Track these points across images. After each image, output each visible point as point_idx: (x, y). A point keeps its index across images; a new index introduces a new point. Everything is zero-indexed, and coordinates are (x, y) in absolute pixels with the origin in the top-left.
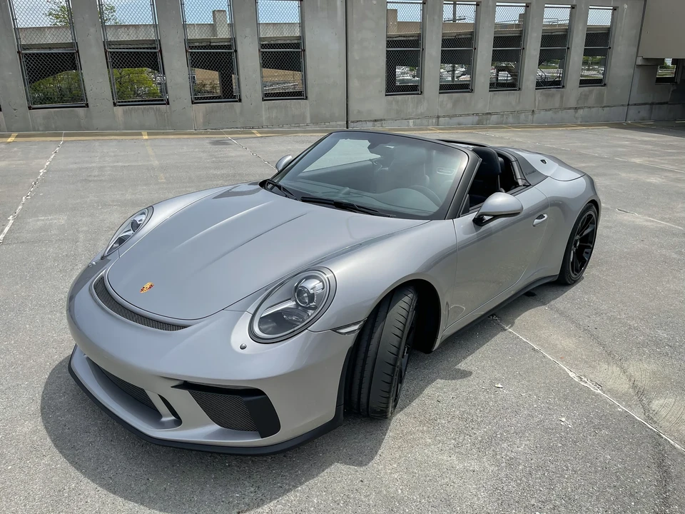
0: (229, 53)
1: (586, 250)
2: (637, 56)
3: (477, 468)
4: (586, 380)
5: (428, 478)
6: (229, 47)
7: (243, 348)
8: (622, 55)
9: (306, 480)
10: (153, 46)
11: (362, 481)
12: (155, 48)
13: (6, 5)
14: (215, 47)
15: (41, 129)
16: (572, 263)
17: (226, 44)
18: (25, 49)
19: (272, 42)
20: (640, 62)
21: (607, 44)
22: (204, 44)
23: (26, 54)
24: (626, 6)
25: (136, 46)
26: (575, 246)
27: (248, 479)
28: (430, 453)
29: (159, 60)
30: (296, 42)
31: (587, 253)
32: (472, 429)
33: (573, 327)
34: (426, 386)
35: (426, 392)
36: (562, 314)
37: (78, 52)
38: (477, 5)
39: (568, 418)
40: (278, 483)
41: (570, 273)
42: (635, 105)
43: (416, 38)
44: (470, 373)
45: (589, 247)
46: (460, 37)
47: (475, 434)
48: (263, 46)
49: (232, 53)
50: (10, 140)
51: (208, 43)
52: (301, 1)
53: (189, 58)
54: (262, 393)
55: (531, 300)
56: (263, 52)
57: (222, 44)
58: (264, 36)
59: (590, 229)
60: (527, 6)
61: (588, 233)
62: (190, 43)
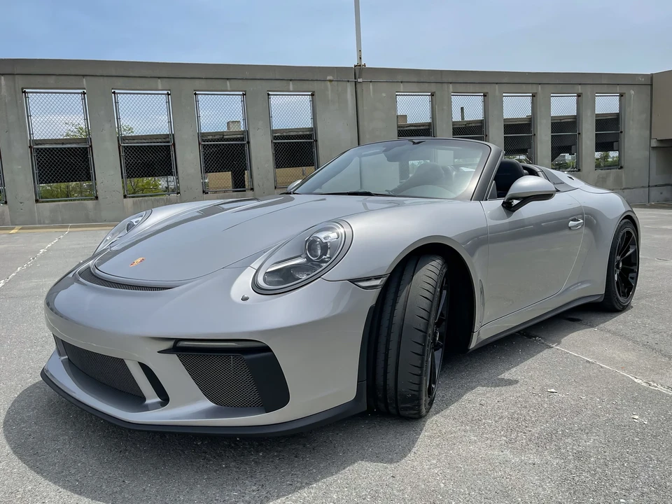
0: (241, 144)
1: (631, 275)
2: (651, 138)
3: (537, 461)
4: (655, 384)
5: (477, 472)
6: (242, 139)
7: (245, 299)
8: (635, 141)
9: (323, 478)
10: (167, 140)
11: (393, 477)
12: (168, 142)
13: (22, 101)
14: (227, 140)
15: (46, 222)
16: (617, 282)
17: (239, 136)
18: (37, 145)
19: (285, 134)
20: (654, 144)
21: (618, 128)
22: (217, 137)
23: (38, 149)
24: (632, 92)
25: (150, 141)
26: (618, 268)
27: (249, 479)
28: (478, 450)
29: (172, 153)
30: (308, 133)
31: (632, 278)
32: (526, 427)
33: (630, 343)
34: (465, 392)
35: (465, 397)
36: (614, 333)
37: (91, 146)
38: (484, 96)
39: (641, 416)
40: (287, 481)
41: (616, 294)
42: (656, 186)
43: (427, 127)
44: (517, 382)
45: (632, 271)
46: (470, 125)
47: (530, 431)
48: (276, 138)
49: (244, 144)
50: (12, 231)
51: (221, 136)
52: (312, 95)
53: (202, 150)
54: (267, 349)
55: (576, 324)
56: (276, 143)
57: (235, 136)
58: (276, 128)
59: (631, 251)
60: (533, 96)
61: (630, 255)
62: (203, 137)
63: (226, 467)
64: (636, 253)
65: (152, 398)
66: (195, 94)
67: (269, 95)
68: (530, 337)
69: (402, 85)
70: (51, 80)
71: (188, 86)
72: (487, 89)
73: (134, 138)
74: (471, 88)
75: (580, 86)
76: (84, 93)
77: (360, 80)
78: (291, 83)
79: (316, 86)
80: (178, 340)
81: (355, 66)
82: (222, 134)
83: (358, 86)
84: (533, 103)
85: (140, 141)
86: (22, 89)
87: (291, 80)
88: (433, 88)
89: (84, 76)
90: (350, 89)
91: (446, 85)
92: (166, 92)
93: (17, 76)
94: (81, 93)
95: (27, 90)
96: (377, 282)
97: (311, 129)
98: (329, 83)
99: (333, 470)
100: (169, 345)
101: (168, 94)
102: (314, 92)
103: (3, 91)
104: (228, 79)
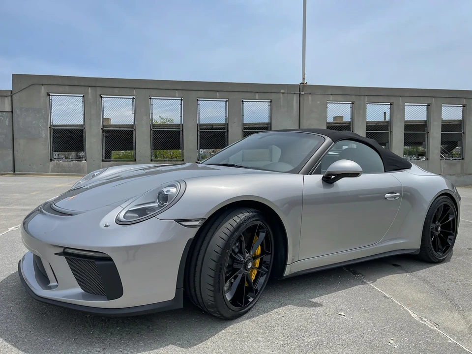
0: (223, 132)
1: (449, 237)
4: (426, 320)
6: (224, 129)
7: (107, 226)
9: (144, 350)
10: (179, 127)
12: (179, 129)
13: (99, 104)
14: (215, 129)
16: (434, 241)
17: (222, 127)
18: (106, 128)
19: (251, 126)
22: (209, 127)
23: (106, 130)
25: (169, 127)
26: (437, 231)
29: (181, 135)
30: (266, 126)
32: (303, 336)
33: (428, 287)
34: (279, 306)
36: (421, 279)
37: (135, 130)
38: (391, 105)
39: (396, 342)
40: (121, 348)
41: (431, 250)
43: (348, 125)
44: (320, 305)
46: (379, 124)
47: (304, 340)
48: (245, 128)
49: (225, 132)
51: (212, 126)
52: (270, 102)
53: (199, 134)
54: (110, 259)
56: (245, 132)
57: (220, 127)
58: (246, 122)
60: (428, 105)
62: (200, 126)
65: (53, 282)
66: (198, 100)
67: (242, 101)
68: (355, 273)
69: (331, 96)
70: (116, 90)
71: (194, 95)
72: (393, 100)
73: (159, 125)
74: (381, 99)
75: (465, 100)
76: (134, 98)
77: (302, 93)
78: (257, 94)
79: (273, 96)
80: (65, 248)
81: (300, 84)
82: (212, 125)
83: (301, 96)
84: (428, 110)
85: (163, 127)
86: (100, 95)
87: (257, 92)
88: (354, 98)
89: (134, 88)
90: (295, 99)
91: (362, 97)
92: (180, 99)
93: (97, 88)
94: (132, 98)
95: (103, 96)
96: (197, 223)
97: (268, 124)
98: (282, 95)
100: (61, 250)
101: (182, 100)
102: (271, 100)
103: (90, 96)
104: (218, 91)
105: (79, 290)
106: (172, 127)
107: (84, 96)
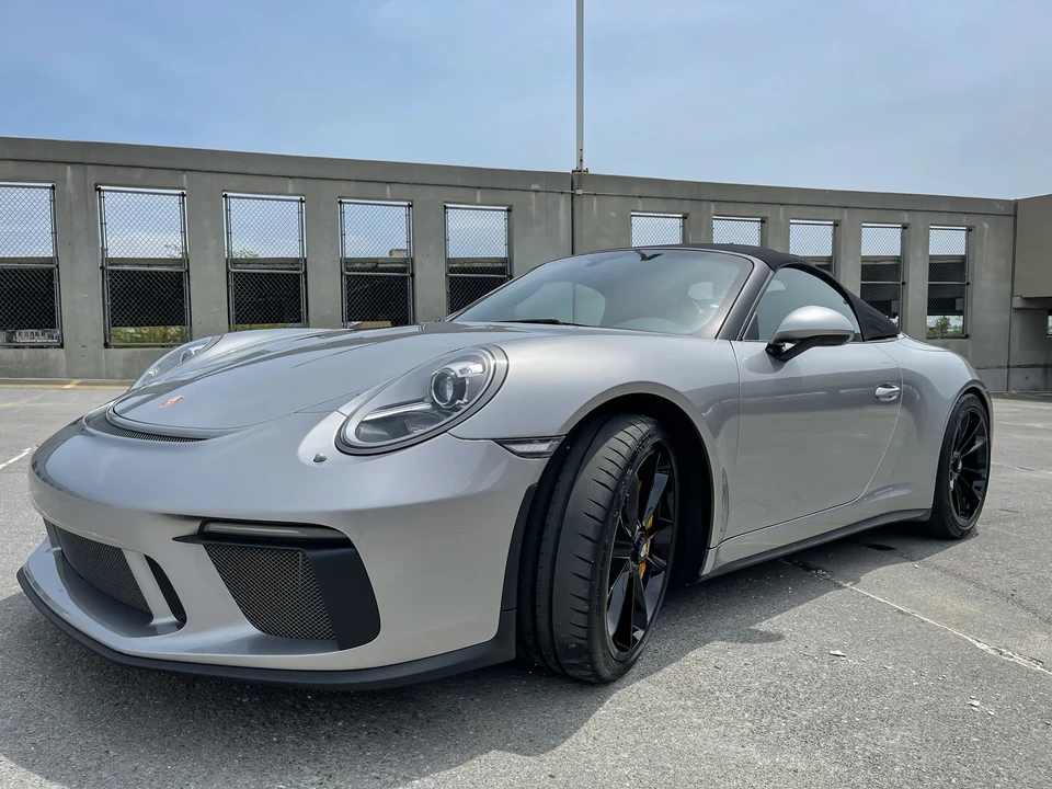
0: (402, 277)
1: (976, 483)
2: (1012, 295)
3: (801, 766)
4: (1010, 653)
5: (696, 778)
6: (404, 270)
7: (319, 460)
8: (988, 293)
9: (434, 770)
10: (296, 266)
11: (551, 776)
12: (298, 269)
13: (94, 205)
14: (387, 270)
15: (118, 376)
16: (954, 492)
17: (400, 265)
18: (112, 265)
19: (466, 265)
20: (1018, 303)
21: (962, 278)
22: (368, 265)
23: (113, 271)
24: (986, 226)
25: (271, 266)
26: (955, 470)
28: (701, 740)
29: (302, 285)
30: (500, 265)
31: (978, 488)
32: (789, 708)
33: (972, 588)
34: (693, 648)
35: (692, 654)
36: (946, 571)
37: (188, 271)
38: (762, 222)
39: (984, 702)
40: (373, 771)
42: (1019, 366)
44: (780, 637)
45: (979, 477)
47: (795, 715)
48: (452, 270)
49: (406, 277)
50: (67, 387)
51: (375, 264)
52: (509, 211)
53: (345, 283)
54: (347, 543)
55: (885, 554)
56: (452, 278)
57: (394, 265)
58: (454, 256)
59: (978, 444)
60: (836, 225)
61: (976, 451)
62: (347, 264)
63: (278, 742)
64: (986, 449)
65: (163, 616)
66: (340, 202)
67: (445, 207)
68: (807, 568)
69: (640, 200)
70: (138, 175)
71: (330, 190)
72: (766, 211)
73: (248, 261)
74: (743, 209)
75: (906, 214)
76: (183, 195)
77: (579, 192)
78: (478, 191)
79: (512, 198)
80: (206, 520)
81: (573, 172)
82: (376, 261)
83: (576, 199)
84: (834, 234)
85: (256, 266)
86: (96, 185)
87: (478, 188)
88: (687, 207)
89: (184, 170)
90: (563, 205)
91: (705, 204)
92: (299, 198)
93: (89, 167)
94: (179, 195)
95: (102, 187)
97: (504, 260)
98: (533, 194)
99: (454, 758)
100: (193, 527)
101: (302, 201)
102: (511, 206)
103: (70, 186)
104: (388, 183)
105: (248, 630)
106: (278, 266)
107: (53, 188)
